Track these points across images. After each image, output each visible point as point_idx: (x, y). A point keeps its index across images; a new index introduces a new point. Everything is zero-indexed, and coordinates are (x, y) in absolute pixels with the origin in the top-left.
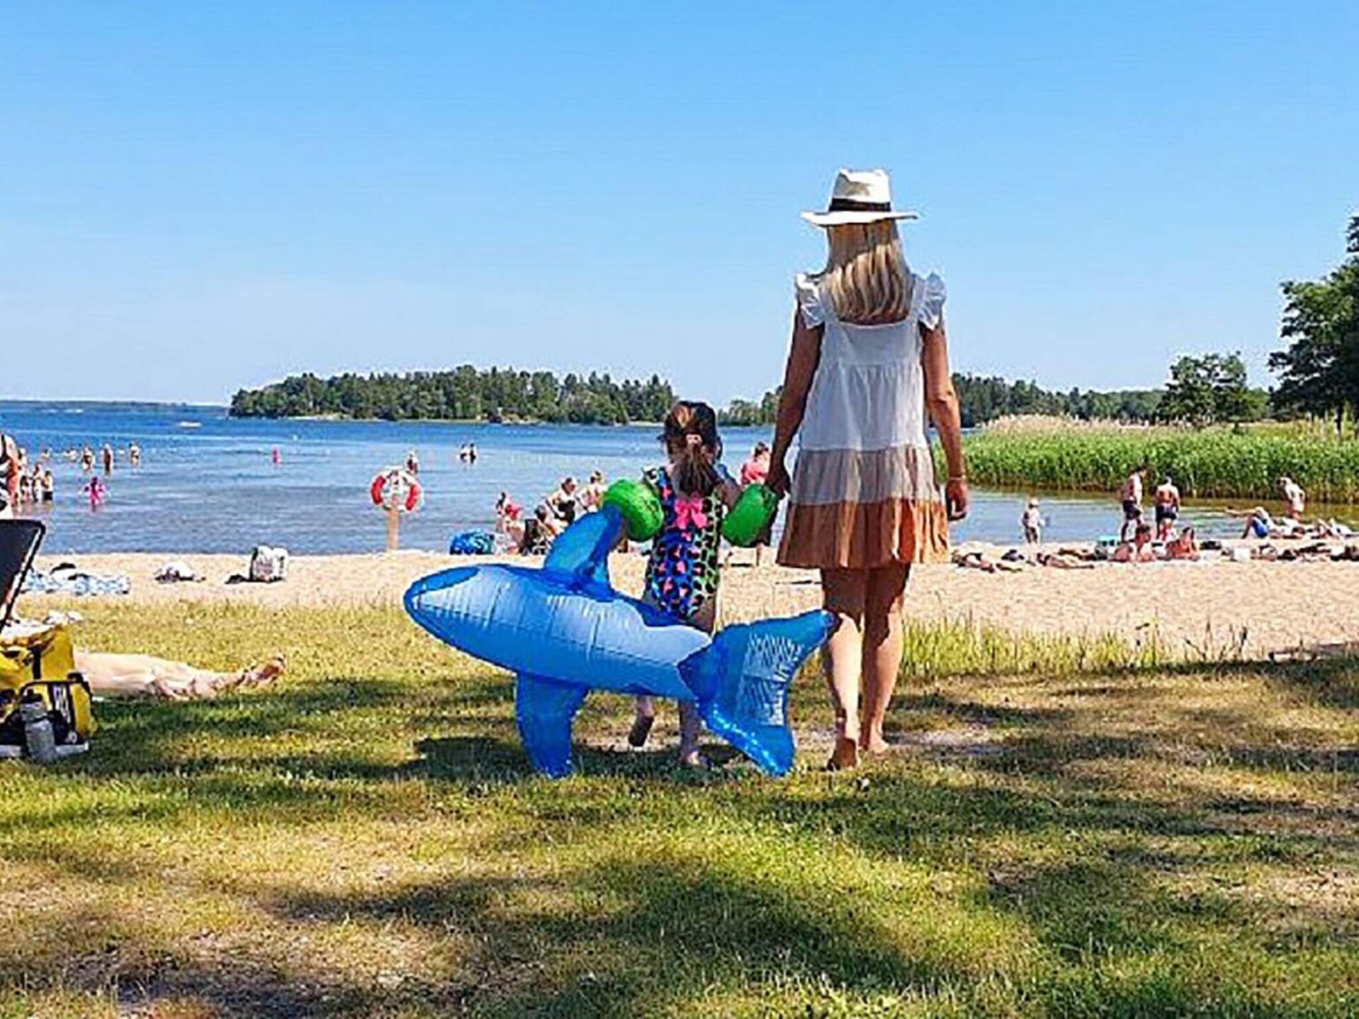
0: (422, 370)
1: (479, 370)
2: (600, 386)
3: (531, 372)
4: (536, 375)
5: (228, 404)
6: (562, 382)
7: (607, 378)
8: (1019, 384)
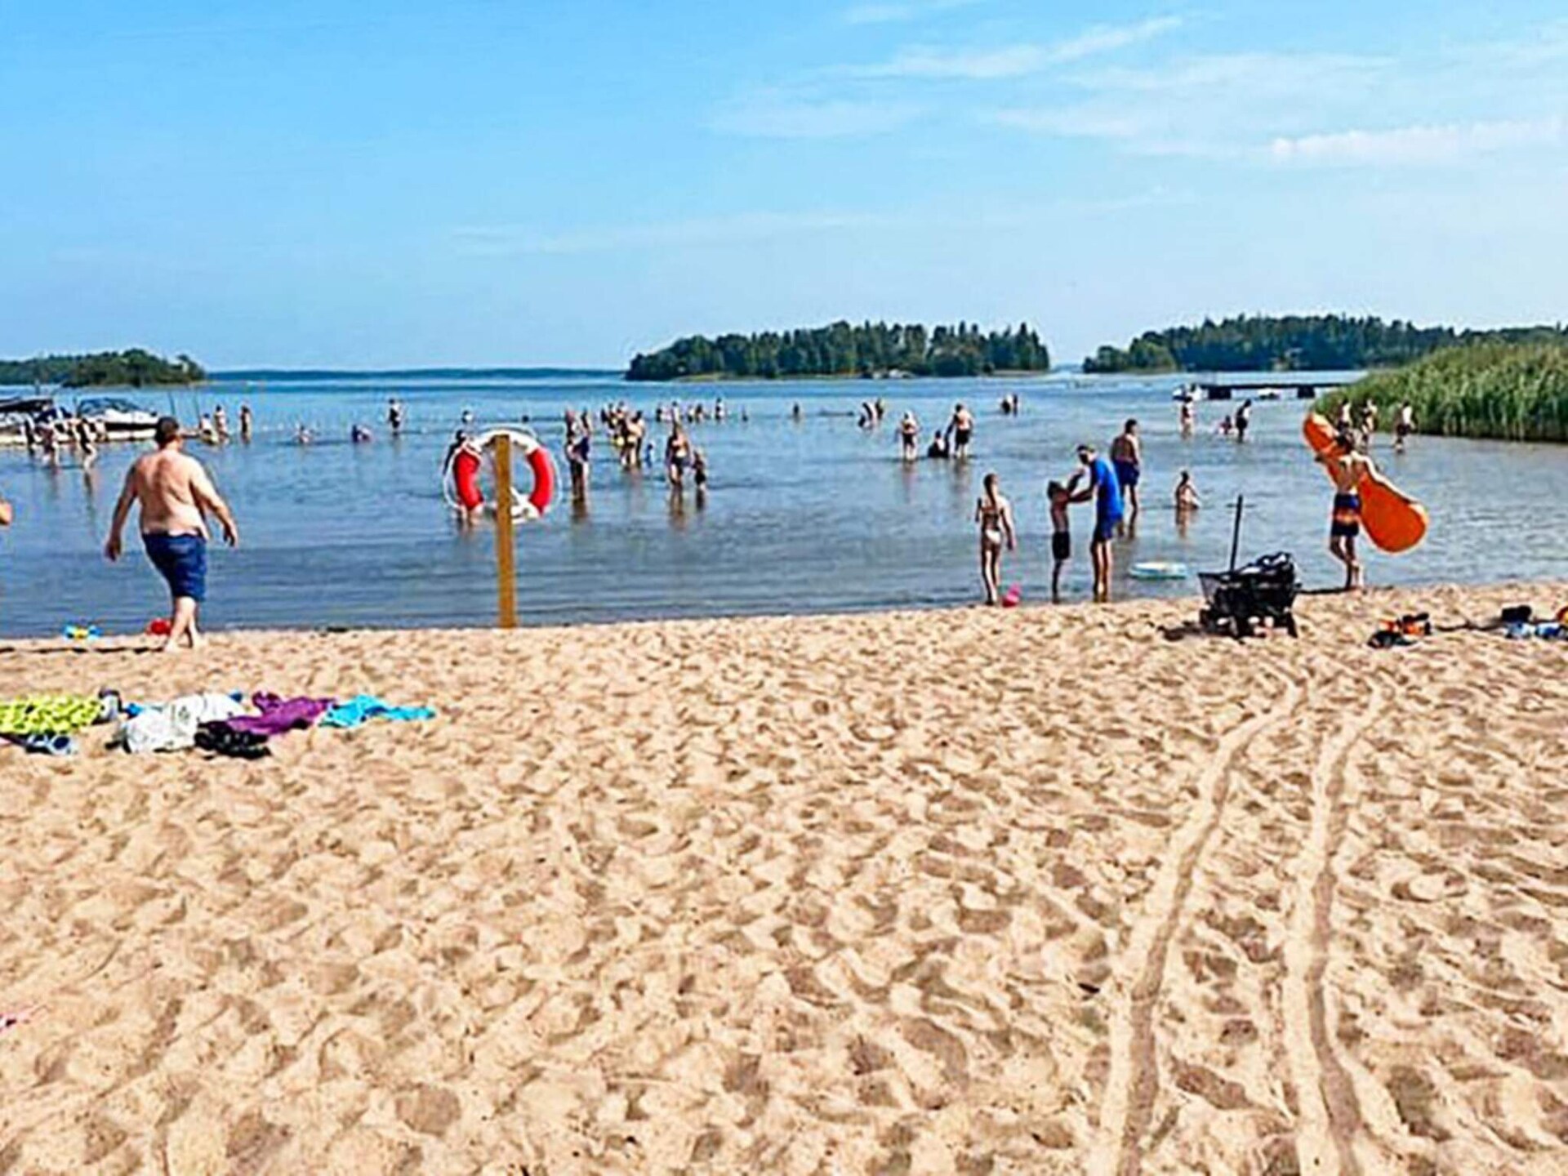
0: (800, 327)
1: (853, 325)
2: (968, 337)
3: (903, 325)
4: (909, 328)
5: (627, 366)
6: (931, 335)
7: (975, 328)
8: (1396, 323)
